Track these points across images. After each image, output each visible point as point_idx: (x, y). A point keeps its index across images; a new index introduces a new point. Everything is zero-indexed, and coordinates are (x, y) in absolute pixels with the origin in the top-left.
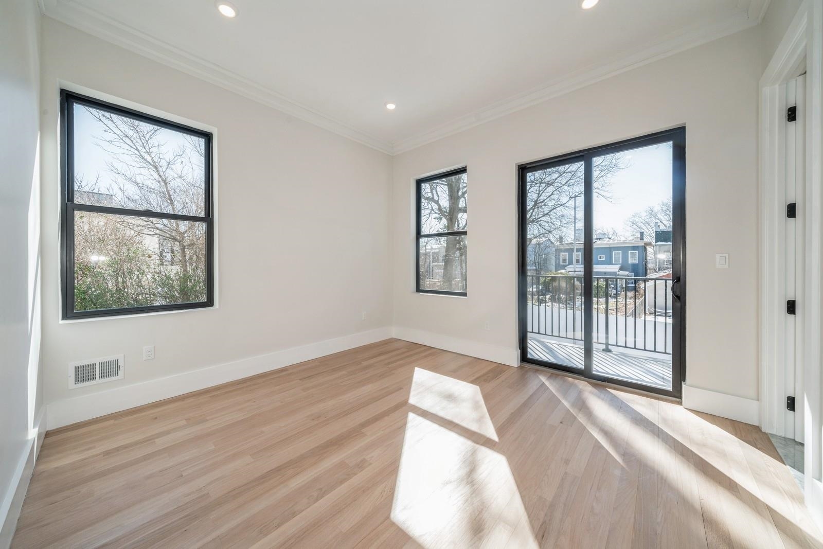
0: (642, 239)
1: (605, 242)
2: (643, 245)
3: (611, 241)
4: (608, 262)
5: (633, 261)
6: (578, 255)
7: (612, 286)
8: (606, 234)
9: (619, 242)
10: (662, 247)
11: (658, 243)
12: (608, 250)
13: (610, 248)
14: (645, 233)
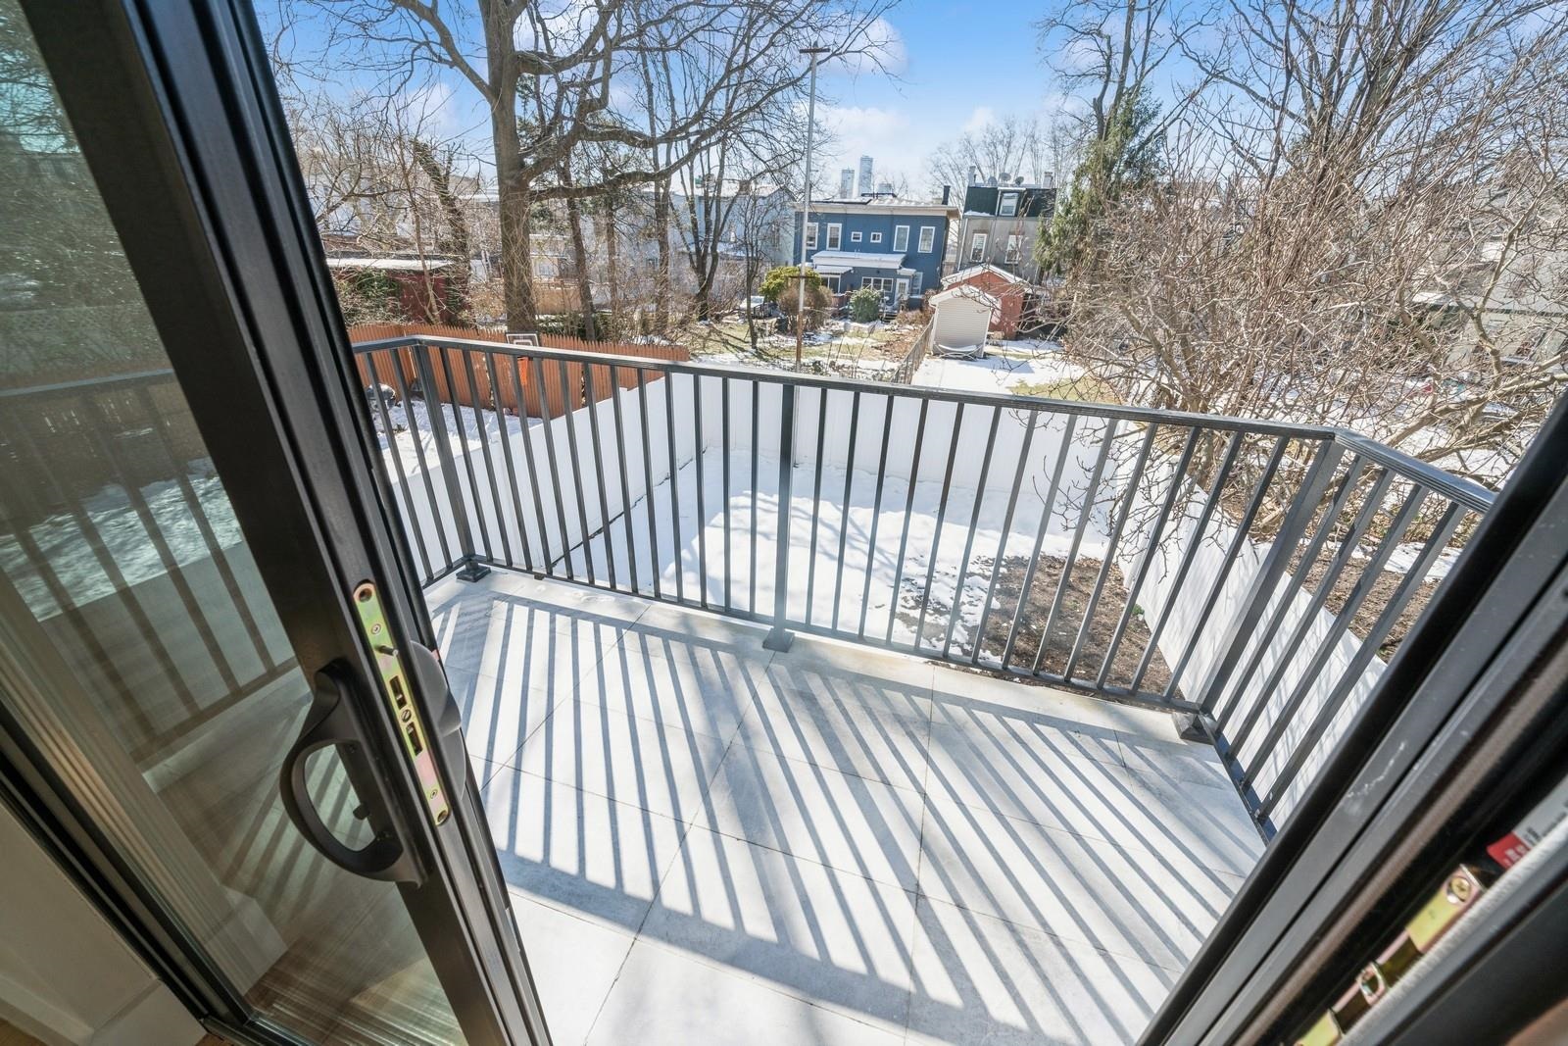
0: (945, 202)
1: (886, 203)
2: (945, 214)
3: (896, 203)
4: (886, 248)
5: (925, 247)
6: (835, 228)
7: (887, 298)
8: (889, 186)
9: (908, 204)
10: (972, 222)
11: (968, 213)
12: (888, 222)
13: (892, 216)
14: (951, 190)
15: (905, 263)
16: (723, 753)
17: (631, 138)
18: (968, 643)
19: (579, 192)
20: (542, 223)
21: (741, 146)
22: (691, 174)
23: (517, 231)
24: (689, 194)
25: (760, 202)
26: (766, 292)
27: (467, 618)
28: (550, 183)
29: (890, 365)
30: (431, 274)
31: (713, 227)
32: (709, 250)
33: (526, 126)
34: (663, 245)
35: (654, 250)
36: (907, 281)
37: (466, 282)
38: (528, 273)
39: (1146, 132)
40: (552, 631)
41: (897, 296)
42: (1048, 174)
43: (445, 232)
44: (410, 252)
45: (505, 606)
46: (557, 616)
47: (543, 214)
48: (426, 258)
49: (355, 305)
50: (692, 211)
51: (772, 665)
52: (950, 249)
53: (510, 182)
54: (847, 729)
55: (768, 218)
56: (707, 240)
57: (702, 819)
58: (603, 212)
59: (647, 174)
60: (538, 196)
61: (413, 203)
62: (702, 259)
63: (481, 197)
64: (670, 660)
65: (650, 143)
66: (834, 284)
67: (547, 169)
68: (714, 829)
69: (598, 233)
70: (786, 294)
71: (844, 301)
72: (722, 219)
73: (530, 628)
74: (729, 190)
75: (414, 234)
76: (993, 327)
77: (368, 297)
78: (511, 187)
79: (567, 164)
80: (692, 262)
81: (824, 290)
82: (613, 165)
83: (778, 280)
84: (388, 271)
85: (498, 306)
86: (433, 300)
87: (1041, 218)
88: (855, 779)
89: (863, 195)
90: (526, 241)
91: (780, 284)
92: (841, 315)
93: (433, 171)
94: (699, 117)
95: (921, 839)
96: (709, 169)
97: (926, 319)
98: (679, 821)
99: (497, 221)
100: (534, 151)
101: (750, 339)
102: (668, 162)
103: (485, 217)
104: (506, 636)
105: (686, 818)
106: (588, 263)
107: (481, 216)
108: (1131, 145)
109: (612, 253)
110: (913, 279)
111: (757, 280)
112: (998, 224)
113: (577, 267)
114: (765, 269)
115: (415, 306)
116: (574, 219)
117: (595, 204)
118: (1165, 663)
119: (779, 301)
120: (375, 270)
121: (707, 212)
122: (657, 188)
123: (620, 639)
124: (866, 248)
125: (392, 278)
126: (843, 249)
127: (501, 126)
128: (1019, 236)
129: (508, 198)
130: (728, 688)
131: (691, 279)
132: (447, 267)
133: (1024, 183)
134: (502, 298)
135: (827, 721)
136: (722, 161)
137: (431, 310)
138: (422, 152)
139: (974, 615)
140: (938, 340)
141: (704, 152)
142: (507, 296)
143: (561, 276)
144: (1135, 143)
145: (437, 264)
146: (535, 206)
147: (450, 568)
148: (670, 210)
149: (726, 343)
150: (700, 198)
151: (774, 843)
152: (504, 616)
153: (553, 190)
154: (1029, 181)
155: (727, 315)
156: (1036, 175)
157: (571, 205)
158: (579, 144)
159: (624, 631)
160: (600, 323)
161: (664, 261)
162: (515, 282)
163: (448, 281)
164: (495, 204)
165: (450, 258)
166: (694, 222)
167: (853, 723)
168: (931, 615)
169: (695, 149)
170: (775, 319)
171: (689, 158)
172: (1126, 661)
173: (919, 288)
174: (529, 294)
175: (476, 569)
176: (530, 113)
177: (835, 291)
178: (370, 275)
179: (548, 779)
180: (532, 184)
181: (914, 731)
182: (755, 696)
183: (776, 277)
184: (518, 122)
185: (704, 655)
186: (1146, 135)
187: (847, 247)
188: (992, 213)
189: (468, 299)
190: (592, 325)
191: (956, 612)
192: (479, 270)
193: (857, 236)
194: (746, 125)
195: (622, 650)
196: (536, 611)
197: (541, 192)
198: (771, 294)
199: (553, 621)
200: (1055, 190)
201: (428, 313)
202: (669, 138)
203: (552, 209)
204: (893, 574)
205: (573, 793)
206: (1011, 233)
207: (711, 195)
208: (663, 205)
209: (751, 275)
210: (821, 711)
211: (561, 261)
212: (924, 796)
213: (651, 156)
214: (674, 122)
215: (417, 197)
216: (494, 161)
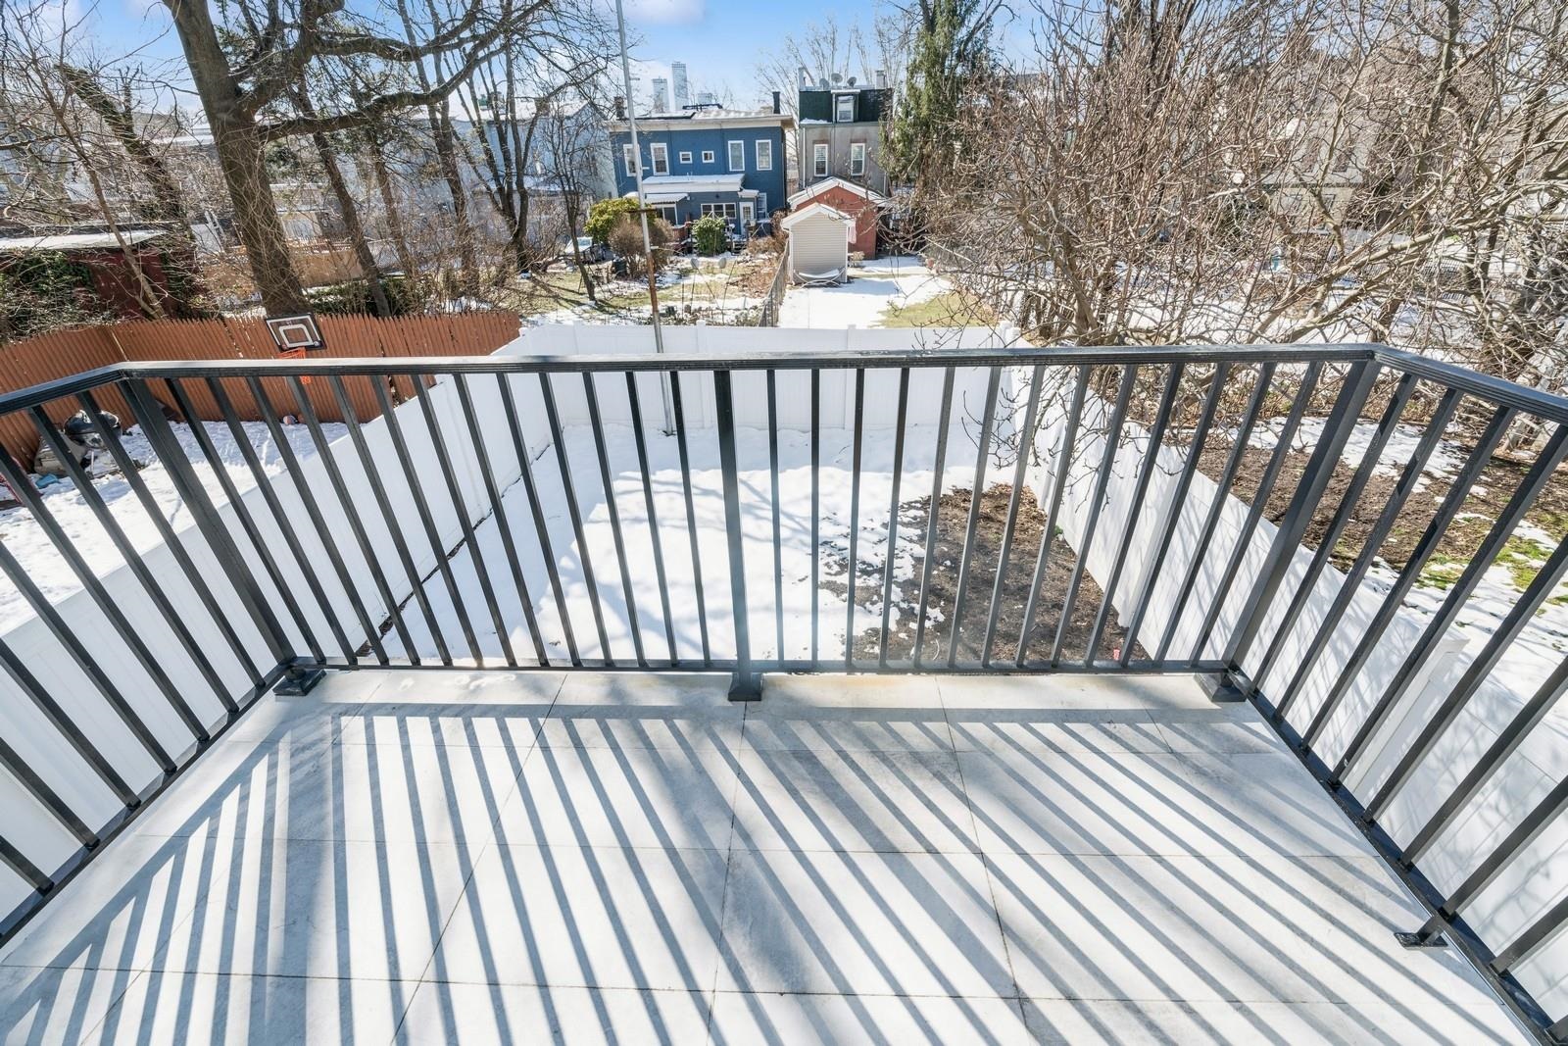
0: (777, 111)
1: (712, 116)
2: (779, 124)
3: (723, 115)
4: (721, 168)
5: (764, 163)
6: (659, 148)
7: (732, 226)
8: (710, 96)
9: (737, 116)
10: (810, 131)
11: (804, 122)
12: (718, 137)
13: (722, 131)
14: (781, 97)
15: (746, 184)
16: (725, 868)
17: (386, 49)
18: (903, 601)
19: (328, 123)
20: (283, 169)
21: (533, 53)
22: (473, 93)
23: (251, 182)
24: (475, 118)
25: (567, 123)
26: (594, 232)
27: (307, 754)
28: (284, 115)
29: (751, 302)
30: (135, 251)
31: (513, 158)
32: (515, 187)
33: (230, 39)
34: (456, 187)
35: (444, 192)
36: (751, 205)
37: (190, 257)
38: (280, 236)
39: (972, 21)
40: (440, 746)
41: (743, 222)
42: (880, 73)
43: (142, 189)
44: (96, 222)
45: (358, 722)
46: (442, 720)
47: (283, 156)
48: (121, 229)
49: (24, 306)
50: (483, 140)
51: (747, 723)
52: (790, 164)
53: (225, 117)
54: (864, 788)
55: (581, 142)
56: (509, 175)
57: (726, 980)
58: (366, 148)
59: (415, 95)
60: (272, 132)
61: (81, 154)
62: (507, 197)
63: (187, 140)
64: (615, 748)
65: (412, 54)
66: (670, 215)
67: (275, 96)
68: (746, 990)
69: (365, 176)
70: (618, 232)
71: (685, 234)
72: (523, 147)
73: (406, 748)
74: (525, 111)
75: (94, 198)
76: (852, 248)
77: (44, 293)
78: (229, 124)
79: (302, 88)
80: (495, 203)
81: (662, 223)
82: (367, 86)
83: (606, 216)
84: (67, 252)
85: (246, 284)
86: (146, 287)
87: (881, 122)
88: (896, 856)
89: (685, 108)
90: (267, 195)
91: (608, 221)
92: (688, 250)
93: (104, 106)
94: (470, 18)
95: (998, 919)
96: (495, 86)
97: (780, 246)
98: (694, 991)
99: (218, 170)
100: (252, 71)
101: (585, 290)
102: (440, 80)
103: (200, 167)
104: (373, 768)
105: (703, 981)
106: (361, 215)
107: (193, 165)
108: (960, 36)
109: (389, 201)
110: (757, 201)
111: (579, 218)
112: (838, 132)
113: (345, 221)
114: (587, 205)
115: (121, 297)
116: (328, 161)
117: (354, 138)
118: (1093, 580)
119: (611, 241)
120: (45, 251)
121: (503, 140)
122: (432, 111)
123: (539, 733)
124: (699, 169)
125: (75, 261)
126: (673, 173)
127: (193, 39)
128: (860, 144)
129: (227, 138)
130: (701, 771)
131: (498, 224)
132: (159, 238)
133: (856, 84)
134: (250, 273)
135: (838, 785)
136: (509, 75)
137: (146, 299)
138: (81, 83)
139: (904, 570)
140: (798, 268)
141: (485, 65)
142: (255, 270)
143: (326, 235)
144: (963, 33)
145: (140, 236)
146: (270, 148)
147: (261, 687)
148: (454, 141)
149: (556, 298)
150: (489, 123)
151: (829, 984)
152: (362, 738)
153: (291, 123)
154: (862, 83)
155: (550, 263)
156: (866, 75)
157: (320, 141)
158: (314, 62)
159: (541, 720)
160: (394, 292)
161: (459, 206)
162: (264, 250)
163: (163, 258)
164: (209, 147)
165: (157, 227)
166: (488, 152)
167: (869, 778)
168: (860, 577)
169: (472, 62)
170: (610, 262)
171: (465, 74)
172: (1057, 585)
173: (765, 210)
174: (288, 265)
175: (303, 676)
176: (232, 20)
177: (674, 224)
178: (38, 261)
179: (493, 983)
180: (257, 118)
181: (943, 771)
182: (740, 773)
183: (602, 213)
184: (218, 34)
185: (655, 729)
186: (972, 25)
187: (677, 170)
188: (830, 120)
189: (199, 280)
190: (382, 293)
191: (886, 571)
192: (207, 238)
193: (686, 156)
194: (533, 27)
195: (546, 749)
196: (408, 719)
197: (273, 127)
198: (600, 233)
199: (436, 729)
200: (891, 89)
201: (143, 304)
202: (437, 47)
203: (294, 149)
204: (809, 540)
205: (534, 993)
206: (852, 142)
207: (503, 118)
208: (444, 133)
209: (573, 213)
210: (825, 772)
211: (321, 216)
212: (981, 855)
213: (415, 72)
214: (437, 29)
215: (85, 145)
216: (194, 88)
